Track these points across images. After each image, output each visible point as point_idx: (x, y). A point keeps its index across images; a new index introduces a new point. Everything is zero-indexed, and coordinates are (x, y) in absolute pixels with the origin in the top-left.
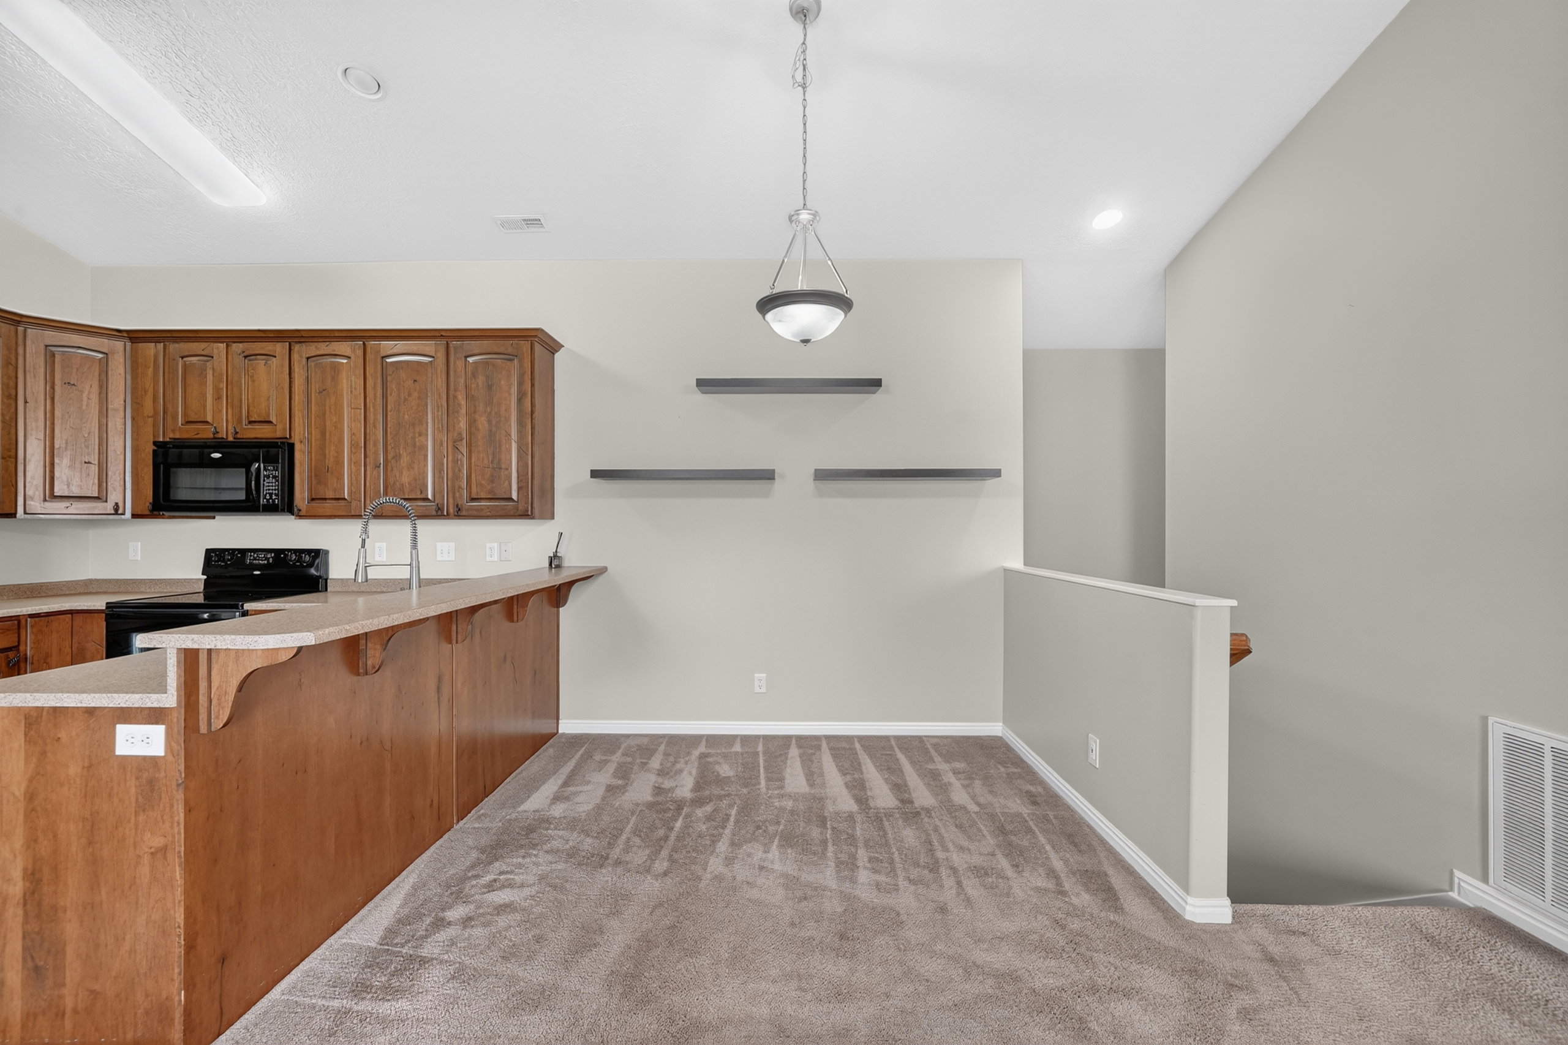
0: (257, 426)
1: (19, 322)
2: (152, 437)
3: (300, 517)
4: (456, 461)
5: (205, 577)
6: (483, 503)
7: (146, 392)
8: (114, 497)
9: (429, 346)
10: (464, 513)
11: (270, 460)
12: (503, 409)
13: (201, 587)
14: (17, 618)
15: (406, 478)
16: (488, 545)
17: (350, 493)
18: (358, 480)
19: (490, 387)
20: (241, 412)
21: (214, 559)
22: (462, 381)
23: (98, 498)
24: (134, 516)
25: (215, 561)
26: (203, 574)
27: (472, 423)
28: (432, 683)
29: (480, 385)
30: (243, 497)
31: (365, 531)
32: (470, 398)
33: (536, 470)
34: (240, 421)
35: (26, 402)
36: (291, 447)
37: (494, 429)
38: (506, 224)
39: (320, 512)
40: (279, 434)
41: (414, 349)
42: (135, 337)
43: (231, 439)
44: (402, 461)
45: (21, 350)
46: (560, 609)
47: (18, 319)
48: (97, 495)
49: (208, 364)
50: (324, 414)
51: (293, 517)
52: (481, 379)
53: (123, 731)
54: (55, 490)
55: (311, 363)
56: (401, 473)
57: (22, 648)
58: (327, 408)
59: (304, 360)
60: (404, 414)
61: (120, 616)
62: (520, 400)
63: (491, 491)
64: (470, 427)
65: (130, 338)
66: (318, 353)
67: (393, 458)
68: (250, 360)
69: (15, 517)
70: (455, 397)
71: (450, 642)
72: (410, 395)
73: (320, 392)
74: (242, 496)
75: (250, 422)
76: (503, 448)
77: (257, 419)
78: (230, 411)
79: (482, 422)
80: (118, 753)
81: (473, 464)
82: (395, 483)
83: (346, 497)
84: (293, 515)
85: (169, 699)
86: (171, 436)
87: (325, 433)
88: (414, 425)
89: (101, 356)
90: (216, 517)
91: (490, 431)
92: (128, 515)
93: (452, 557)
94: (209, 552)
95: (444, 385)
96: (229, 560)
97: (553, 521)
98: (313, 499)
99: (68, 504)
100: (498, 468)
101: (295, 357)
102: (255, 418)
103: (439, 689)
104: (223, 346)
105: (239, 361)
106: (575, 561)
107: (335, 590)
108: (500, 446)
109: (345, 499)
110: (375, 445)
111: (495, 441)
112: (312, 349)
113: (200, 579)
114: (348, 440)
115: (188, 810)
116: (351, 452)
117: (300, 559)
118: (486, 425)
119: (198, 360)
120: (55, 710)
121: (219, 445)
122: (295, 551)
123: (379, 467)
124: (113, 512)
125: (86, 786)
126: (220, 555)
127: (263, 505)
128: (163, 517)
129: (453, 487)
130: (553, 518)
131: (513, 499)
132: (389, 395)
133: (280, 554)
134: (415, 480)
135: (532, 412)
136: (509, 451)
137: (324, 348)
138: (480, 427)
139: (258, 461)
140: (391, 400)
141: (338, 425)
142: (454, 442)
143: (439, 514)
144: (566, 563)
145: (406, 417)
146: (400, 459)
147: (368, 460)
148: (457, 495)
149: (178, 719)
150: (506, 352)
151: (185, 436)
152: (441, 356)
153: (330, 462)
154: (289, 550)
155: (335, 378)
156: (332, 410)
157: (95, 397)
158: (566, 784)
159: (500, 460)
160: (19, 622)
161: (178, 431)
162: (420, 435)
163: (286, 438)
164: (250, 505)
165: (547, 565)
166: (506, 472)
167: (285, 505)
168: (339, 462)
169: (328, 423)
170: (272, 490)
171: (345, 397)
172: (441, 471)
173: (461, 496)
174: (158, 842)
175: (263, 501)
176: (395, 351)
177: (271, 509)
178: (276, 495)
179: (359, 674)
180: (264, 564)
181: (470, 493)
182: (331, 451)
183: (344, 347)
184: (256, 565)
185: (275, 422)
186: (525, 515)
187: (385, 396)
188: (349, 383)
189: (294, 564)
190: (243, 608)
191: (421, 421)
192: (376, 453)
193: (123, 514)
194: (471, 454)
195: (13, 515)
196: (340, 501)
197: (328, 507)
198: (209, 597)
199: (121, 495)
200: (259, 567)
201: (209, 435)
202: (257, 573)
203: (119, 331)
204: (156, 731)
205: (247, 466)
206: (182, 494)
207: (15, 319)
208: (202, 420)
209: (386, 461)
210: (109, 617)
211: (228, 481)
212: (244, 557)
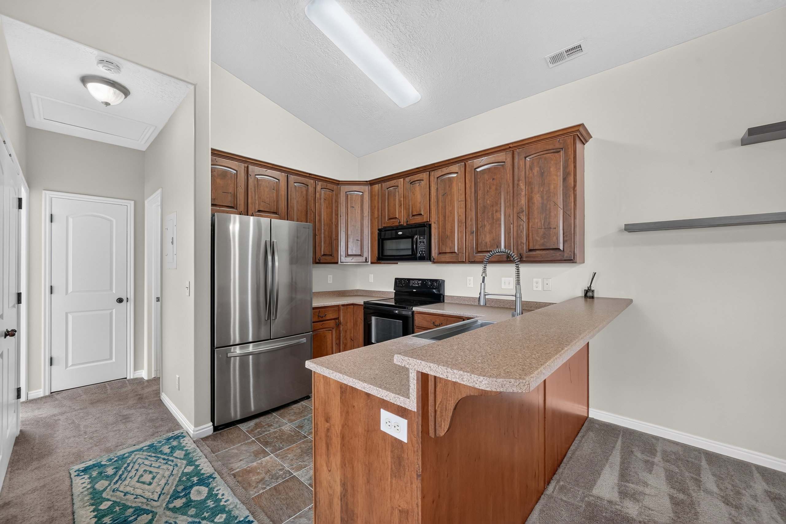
0: (416, 217)
1: (338, 184)
2: (377, 227)
3: (434, 262)
4: (519, 226)
5: (395, 291)
6: (538, 253)
7: (375, 207)
8: (365, 255)
9: (501, 157)
10: (524, 259)
11: (422, 234)
12: (552, 187)
13: (393, 296)
14: (338, 306)
15: (488, 239)
16: (535, 280)
17: (458, 250)
18: (462, 242)
19: (542, 174)
20: (409, 211)
21: (399, 282)
22: (523, 174)
23: (360, 255)
24: (372, 263)
25: (399, 284)
26: (394, 290)
27: (530, 200)
29: (536, 174)
31: (484, 271)
32: (529, 184)
34: (409, 216)
35: (340, 216)
36: (430, 226)
37: (545, 202)
38: (556, 59)
39: (445, 260)
40: (425, 220)
41: (494, 160)
42: (372, 183)
43: (405, 225)
44: (486, 228)
45: (339, 195)
47: (338, 182)
48: (360, 254)
49: (397, 189)
50: (445, 207)
51: (431, 263)
52: (536, 170)
53: (384, 415)
54: (349, 252)
55: (439, 180)
56: (485, 236)
57: (340, 318)
58: (447, 204)
59: (436, 179)
60: (487, 200)
61: (368, 308)
62: (564, 179)
63: (544, 244)
64: (528, 202)
65: (370, 184)
66: (443, 173)
67: (481, 227)
68: (412, 184)
69: (338, 264)
70: (518, 185)
72: (490, 188)
73: (443, 195)
74: (410, 253)
75: (413, 216)
76: (552, 214)
77: (416, 214)
78: (405, 211)
79: (537, 198)
80: (382, 429)
81: (530, 227)
82: (482, 242)
83: (456, 251)
84: (431, 262)
85: (412, 404)
86: (384, 225)
87: (446, 217)
88: (493, 206)
89: (360, 193)
90: (399, 263)
91: (543, 203)
92: (370, 262)
93: (511, 287)
94: (396, 280)
95: (511, 179)
96: (404, 284)
97: (584, 264)
98: (440, 253)
99: (352, 258)
100: (549, 228)
101: (432, 178)
104: (402, 180)
105: (408, 186)
107: (449, 302)
108: (550, 212)
109: (455, 252)
110: (471, 220)
111: (546, 210)
112: (439, 173)
113: (393, 293)
114: (457, 220)
116: (458, 226)
117: (432, 284)
118: (539, 199)
119: (393, 189)
120: (352, 388)
121: (401, 228)
122: (431, 280)
123: (473, 233)
124: (365, 261)
125: (366, 443)
126: (400, 281)
127: (419, 257)
128: (380, 263)
129: (517, 242)
130: (583, 262)
131: (560, 250)
132: (478, 190)
133: (424, 282)
134: (494, 240)
135: (575, 186)
136: (556, 216)
137: (445, 170)
138: (535, 201)
139: (417, 235)
140: (480, 193)
141: (452, 212)
142: (518, 214)
145: (488, 202)
146: (485, 228)
147: (467, 229)
148: (520, 247)
149: (416, 420)
150: (555, 148)
151: (389, 225)
152: (509, 160)
153: (448, 233)
154: (428, 280)
155: (450, 186)
156: (449, 204)
157: (359, 212)
159: (549, 223)
160: (339, 307)
161: (387, 223)
162: (496, 212)
163: (428, 222)
164: (413, 257)
166: (554, 230)
167: (427, 257)
168: (453, 232)
169: (447, 211)
170: (423, 249)
171: (455, 196)
172: (509, 233)
173: (522, 248)
174: (403, 504)
175: (418, 255)
176: (481, 164)
177: (422, 259)
178: (424, 251)
180: (417, 287)
181: (529, 245)
182: (448, 227)
183: (455, 168)
184: (414, 287)
185: (423, 214)
186: (569, 260)
187: (476, 192)
188: (457, 189)
189: (430, 286)
190: (412, 310)
191: (498, 203)
192: (472, 225)
193: (368, 262)
194: (529, 220)
195: (337, 263)
196: (453, 254)
197: (447, 257)
198: (396, 301)
199: (367, 253)
200: (415, 288)
201: (397, 224)
202: (415, 290)
203: (366, 181)
204: (403, 423)
205: (412, 238)
206: (388, 253)
207: (338, 183)
208: (394, 217)
209: (477, 229)
210: (364, 308)
211: (405, 245)
212: (409, 282)
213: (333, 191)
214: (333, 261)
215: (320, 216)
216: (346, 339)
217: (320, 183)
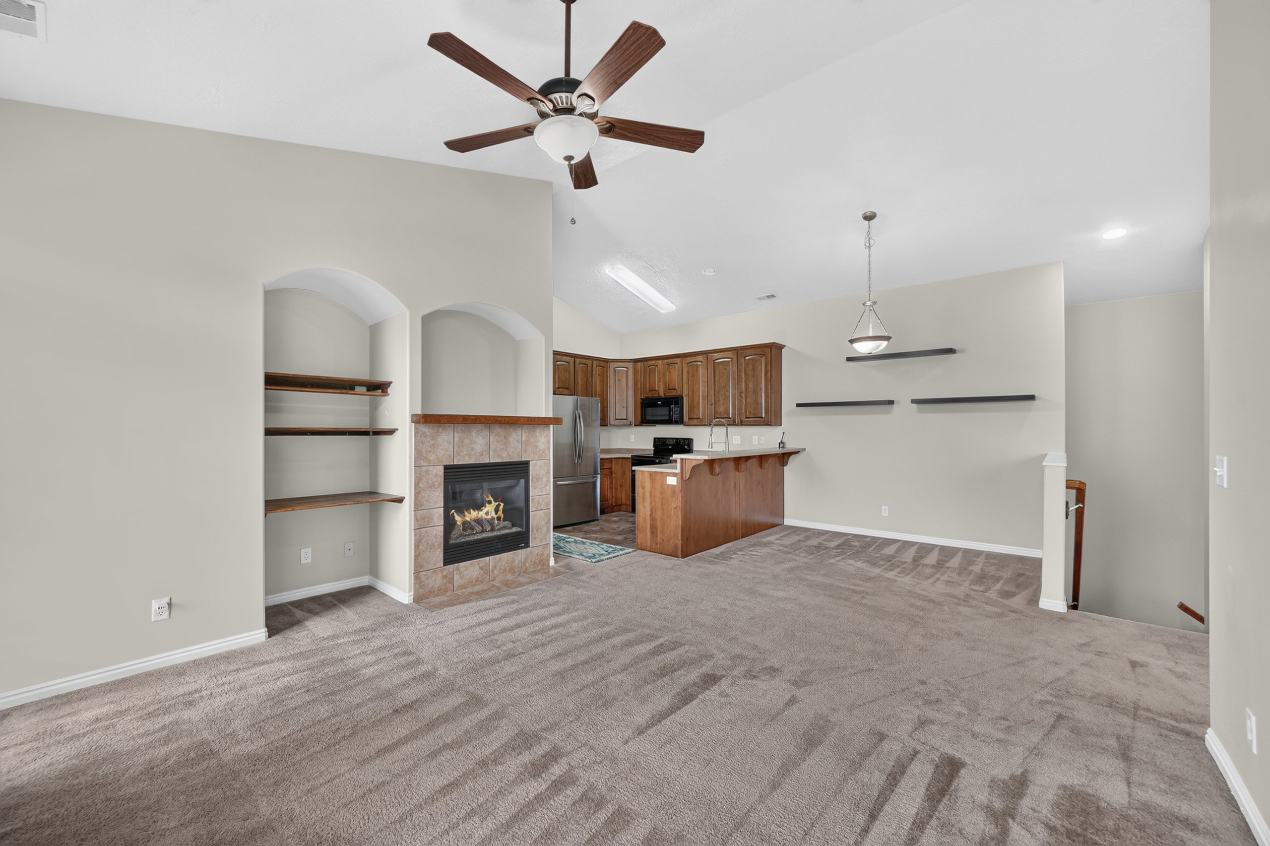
0: (672, 391)
2: (640, 397)
3: (685, 425)
4: (741, 401)
6: (751, 419)
7: (638, 380)
9: (730, 354)
10: (744, 424)
11: (677, 403)
12: (759, 378)
13: (653, 452)
14: (611, 459)
15: (722, 409)
16: (753, 437)
18: (705, 410)
19: (754, 369)
20: (666, 386)
21: (656, 440)
22: (743, 368)
24: (635, 425)
25: (657, 442)
26: (653, 446)
27: (747, 385)
28: (733, 485)
29: (750, 368)
30: (668, 418)
31: (712, 430)
32: (746, 375)
33: (772, 405)
34: (667, 390)
35: (610, 388)
36: (682, 398)
38: (761, 299)
39: (692, 424)
40: (678, 394)
41: (726, 356)
42: (636, 361)
43: (664, 396)
44: (721, 402)
45: (609, 370)
46: (785, 467)
48: (625, 418)
49: (656, 368)
50: (693, 385)
51: (683, 425)
52: (750, 366)
53: (668, 478)
54: (616, 417)
55: (689, 365)
56: (720, 407)
57: (612, 468)
58: (694, 383)
59: (687, 364)
60: (721, 383)
62: (766, 374)
63: (754, 414)
64: (746, 387)
65: (634, 361)
66: (691, 361)
67: (717, 401)
68: (669, 366)
69: (610, 425)
70: (740, 375)
71: (739, 472)
72: (724, 375)
73: (692, 377)
75: (669, 390)
76: (759, 396)
77: (672, 388)
78: (663, 386)
79: (751, 385)
80: (668, 483)
81: (747, 403)
82: (717, 411)
83: (701, 417)
85: (678, 471)
86: (645, 396)
87: (693, 392)
88: (725, 387)
89: (626, 369)
90: (657, 426)
91: (754, 388)
92: (633, 425)
93: (739, 443)
94: (655, 439)
95: (736, 370)
96: (661, 442)
97: (781, 427)
98: (690, 418)
99: (619, 421)
100: (757, 403)
101: (684, 363)
102: (670, 388)
103: (735, 488)
104: (660, 361)
105: (665, 366)
106: (790, 446)
107: (694, 452)
108: (758, 394)
110: (711, 395)
111: (756, 392)
112: (689, 360)
113: (652, 449)
114: (702, 394)
115: (682, 499)
116: (703, 399)
117: (684, 442)
119: (654, 367)
120: (655, 472)
121: (660, 399)
122: (683, 439)
123: (712, 404)
124: (630, 424)
125: (661, 491)
126: (658, 440)
128: (642, 426)
129: (740, 413)
130: (781, 425)
131: (763, 418)
132: (716, 376)
133: (678, 440)
134: (725, 410)
135: (771, 379)
136: (762, 397)
137: (693, 359)
138: (750, 387)
139: (672, 404)
140: (717, 378)
141: (699, 389)
142: (740, 394)
143: (734, 424)
144: (787, 446)
146: (719, 401)
147: (708, 402)
148: (741, 416)
149: (679, 476)
150: (760, 354)
151: (650, 396)
152: (735, 358)
153: (695, 404)
154: (680, 438)
155: (697, 370)
156: (696, 384)
157: (625, 384)
158: (782, 537)
159: (758, 401)
161: (648, 394)
162: (727, 391)
163: (680, 395)
164: (669, 422)
165: (778, 446)
166: (760, 406)
167: (680, 421)
168: (698, 404)
169: (694, 388)
170: (676, 415)
171: (700, 378)
172: (735, 406)
173: (743, 416)
174: (675, 506)
175: (673, 420)
176: (718, 357)
177: (676, 422)
178: (678, 417)
179: (713, 475)
180: (672, 444)
181: (746, 415)
182: (696, 399)
183: (700, 358)
185: (677, 389)
186: (768, 424)
187: (714, 376)
188: (701, 371)
189: (682, 444)
191: (727, 385)
192: (711, 399)
194: (746, 398)
195: (607, 425)
196: (699, 419)
197: (695, 422)
198: (654, 454)
199: (631, 418)
200: (670, 445)
201: (657, 395)
202: (670, 447)
203: (631, 360)
204: (675, 479)
205: (670, 407)
206: (649, 418)
207: (607, 361)
208: (654, 389)
209: (715, 403)
210: (632, 460)
211: (662, 412)
212: (666, 441)
213: (604, 367)
214: (605, 424)
215: (596, 387)
216: (617, 485)
217: (595, 362)
